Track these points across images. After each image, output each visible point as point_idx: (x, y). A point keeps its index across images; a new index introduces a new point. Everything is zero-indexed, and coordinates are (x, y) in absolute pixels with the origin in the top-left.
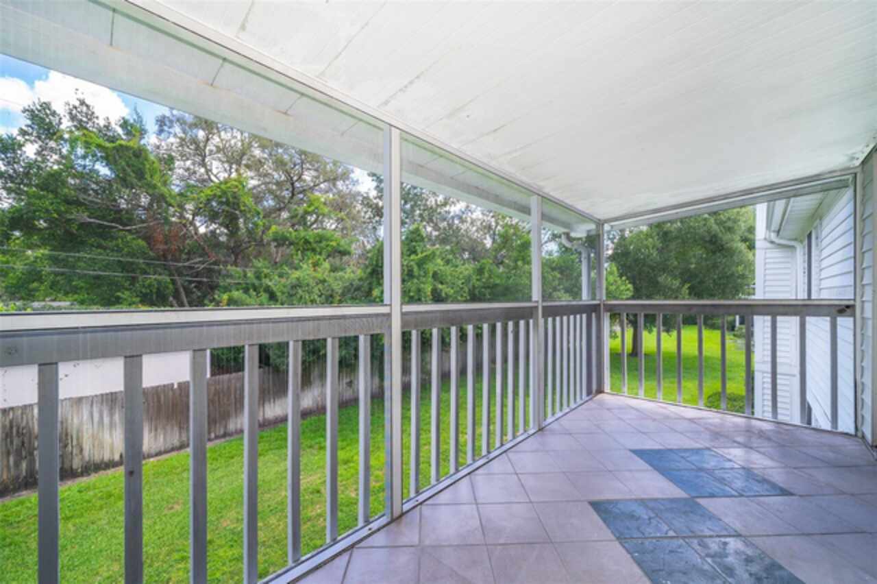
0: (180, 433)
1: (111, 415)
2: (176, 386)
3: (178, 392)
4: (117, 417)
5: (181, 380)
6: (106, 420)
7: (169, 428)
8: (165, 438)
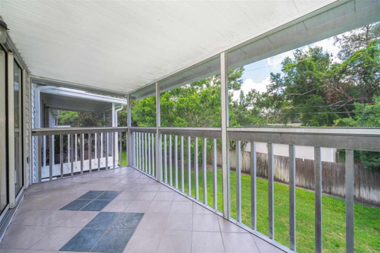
0: (306, 181)
1: (281, 164)
2: (303, 160)
3: (304, 163)
4: (282, 165)
5: (306, 158)
6: (279, 165)
7: (301, 177)
8: (299, 180)
